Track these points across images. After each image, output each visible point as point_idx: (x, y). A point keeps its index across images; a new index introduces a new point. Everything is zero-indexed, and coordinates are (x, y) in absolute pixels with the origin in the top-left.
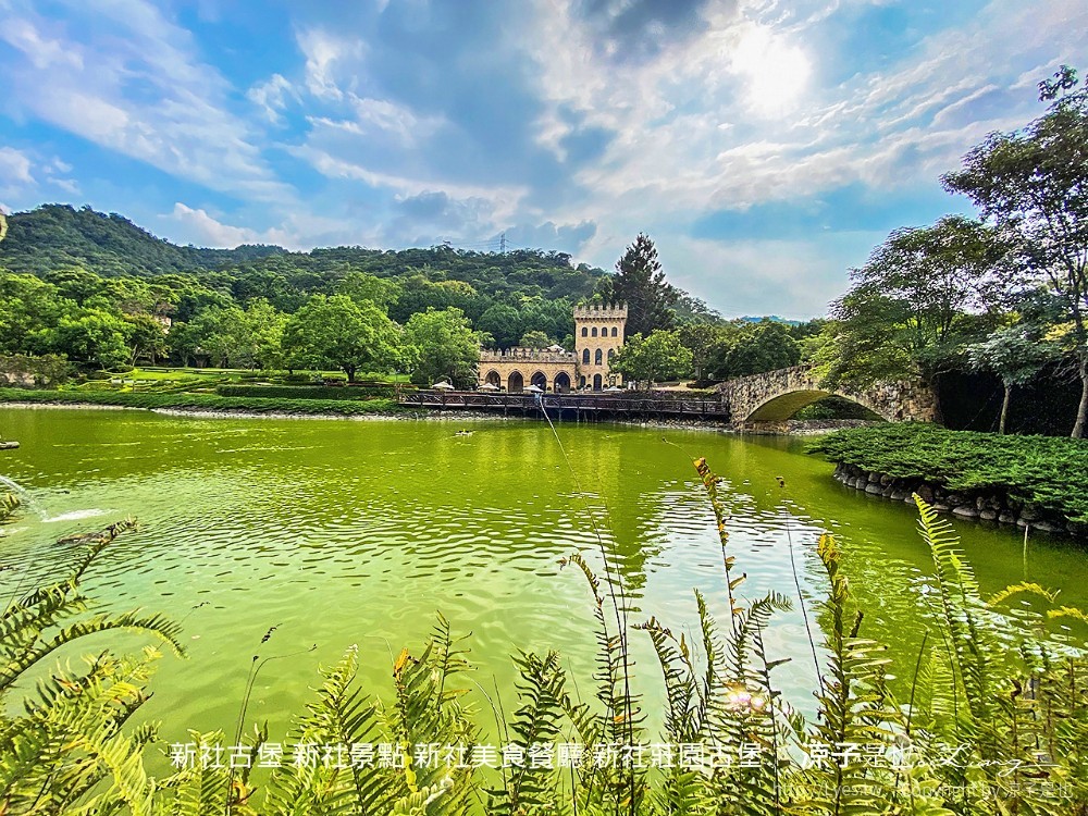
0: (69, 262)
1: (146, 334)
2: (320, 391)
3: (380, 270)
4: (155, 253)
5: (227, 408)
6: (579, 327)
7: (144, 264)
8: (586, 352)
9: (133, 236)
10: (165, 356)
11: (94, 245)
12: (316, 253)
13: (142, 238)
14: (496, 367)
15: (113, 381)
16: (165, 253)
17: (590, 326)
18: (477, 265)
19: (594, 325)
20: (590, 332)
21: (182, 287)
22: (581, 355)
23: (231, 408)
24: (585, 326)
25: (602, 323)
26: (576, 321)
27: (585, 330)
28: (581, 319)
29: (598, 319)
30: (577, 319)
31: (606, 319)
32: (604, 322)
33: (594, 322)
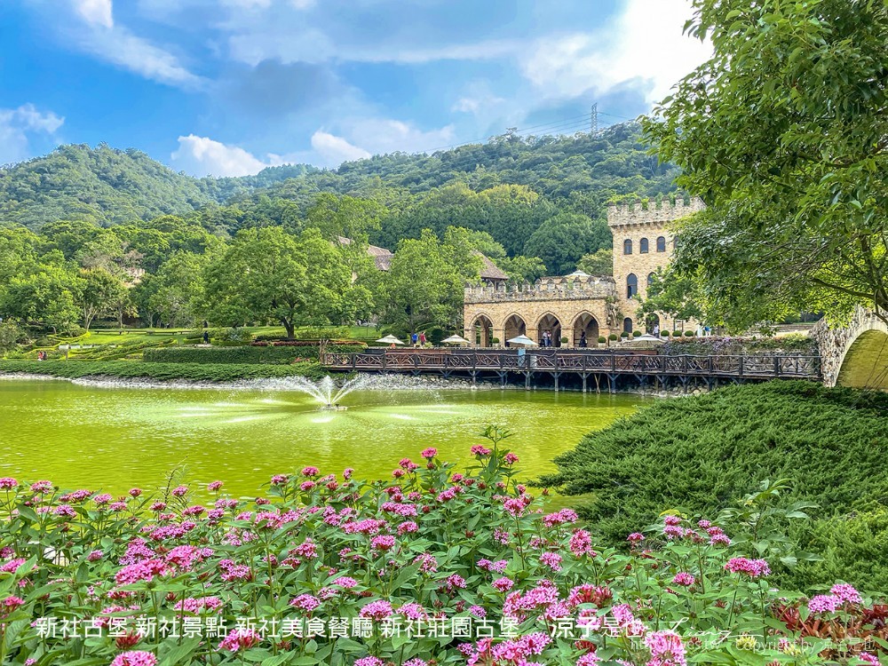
0: (81, 211)
1: (99, 290)
2: (240, 353)
3: (418, 181)
4: (171, 189)
5: (131, 377)
6: (619, 239)
7: (158, 205)
8: (632, 280)
9: (150, 172)
10: (136, 315)
11: (108, 188)
12: (344, 169)
13: (158, 174)
14: (487, 310)
15: (61, 347)
16: (181, 187)
17: (635, 237)
18: (550, 156)
19: (642, 234)
20: (636, 247)
21: (177, 228)
22: (622, 285)
23: (135, 376)
24: (627, 237)
25: (656, 231)
26: (612, 230)
27: (628, 243)
28: (621, 226)
29: (648, 224)
30: (615, 227)
31: (662, 223)
32: (659, 228)
33: (642, 230)
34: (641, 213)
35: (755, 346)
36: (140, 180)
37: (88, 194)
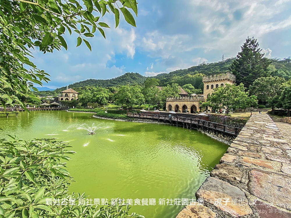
6: (205, 85)
12: (170, 73)
13: (140, 77)
14: (171, 103)
17: (210, 85)
20: (210, 87)
24: (208, 85)
25: (216, 82)
26: (204, 83)
27: (208, 86)
28: (206, 82)
29: (214, 81)
30: (204, 82)
31: (217, 80)
32: (217, 82)
33: (212, 82)
34: (212, 78)
35: (234, 121)
36: (137, 78)
37: (129, 81)
